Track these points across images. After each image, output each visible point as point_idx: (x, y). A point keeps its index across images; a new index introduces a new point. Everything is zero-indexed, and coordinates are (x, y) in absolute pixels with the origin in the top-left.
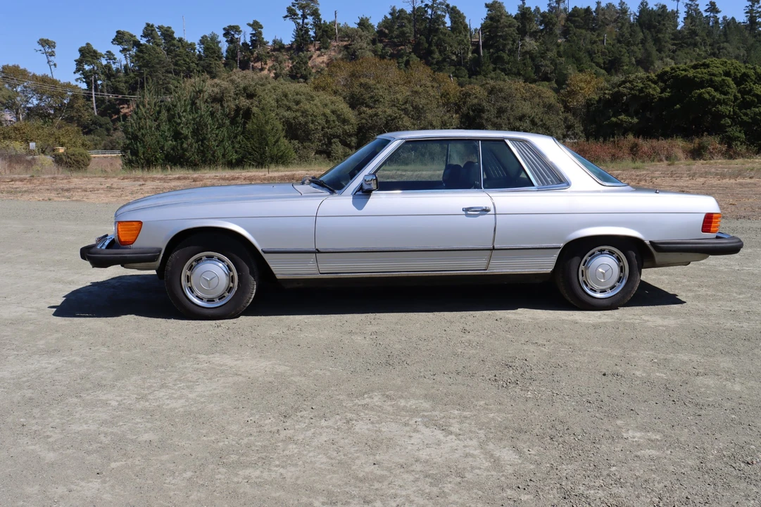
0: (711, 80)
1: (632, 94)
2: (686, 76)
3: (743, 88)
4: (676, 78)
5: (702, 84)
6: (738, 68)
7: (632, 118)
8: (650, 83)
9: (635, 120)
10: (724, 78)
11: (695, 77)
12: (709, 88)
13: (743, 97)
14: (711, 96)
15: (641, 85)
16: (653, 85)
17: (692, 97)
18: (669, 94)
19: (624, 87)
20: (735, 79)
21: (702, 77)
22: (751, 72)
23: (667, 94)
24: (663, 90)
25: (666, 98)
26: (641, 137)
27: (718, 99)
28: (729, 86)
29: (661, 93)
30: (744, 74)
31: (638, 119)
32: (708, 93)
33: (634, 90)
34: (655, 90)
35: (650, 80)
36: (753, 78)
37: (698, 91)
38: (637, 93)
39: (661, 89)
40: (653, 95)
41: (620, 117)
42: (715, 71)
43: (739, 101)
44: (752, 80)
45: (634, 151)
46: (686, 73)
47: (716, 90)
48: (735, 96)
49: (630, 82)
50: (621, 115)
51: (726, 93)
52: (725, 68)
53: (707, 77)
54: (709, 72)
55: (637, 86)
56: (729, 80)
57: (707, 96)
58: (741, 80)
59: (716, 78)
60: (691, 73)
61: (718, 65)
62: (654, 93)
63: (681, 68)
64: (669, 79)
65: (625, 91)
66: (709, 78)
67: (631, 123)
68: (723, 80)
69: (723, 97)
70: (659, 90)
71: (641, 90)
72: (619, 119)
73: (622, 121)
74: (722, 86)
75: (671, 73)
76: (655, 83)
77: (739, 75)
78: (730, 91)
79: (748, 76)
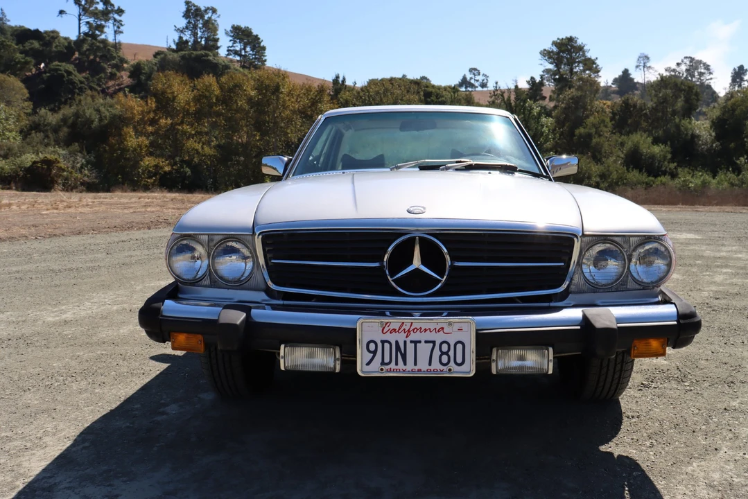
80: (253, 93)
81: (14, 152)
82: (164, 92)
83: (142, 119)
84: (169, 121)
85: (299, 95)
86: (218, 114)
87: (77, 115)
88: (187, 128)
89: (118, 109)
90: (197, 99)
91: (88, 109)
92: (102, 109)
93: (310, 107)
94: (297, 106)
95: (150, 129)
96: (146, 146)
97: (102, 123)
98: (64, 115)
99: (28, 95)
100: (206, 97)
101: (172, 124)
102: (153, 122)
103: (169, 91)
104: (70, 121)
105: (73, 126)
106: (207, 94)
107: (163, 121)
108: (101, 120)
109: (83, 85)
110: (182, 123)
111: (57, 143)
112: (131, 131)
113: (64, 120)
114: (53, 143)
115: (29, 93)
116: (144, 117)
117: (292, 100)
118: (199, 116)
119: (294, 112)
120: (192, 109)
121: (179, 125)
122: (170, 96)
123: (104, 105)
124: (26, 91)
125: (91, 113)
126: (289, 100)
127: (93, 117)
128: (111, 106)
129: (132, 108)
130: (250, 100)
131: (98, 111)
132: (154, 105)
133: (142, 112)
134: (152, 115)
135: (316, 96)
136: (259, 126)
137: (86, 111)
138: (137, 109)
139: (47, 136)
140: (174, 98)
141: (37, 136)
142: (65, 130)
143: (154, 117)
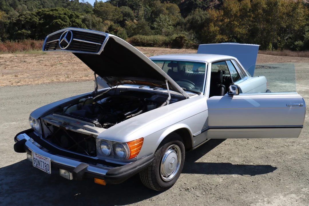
0: (60, 16)
1: (26, 21)
2: (49, 14)
3: (72, 20)
4: (45, 14)
5: (56, 18)
6: (69, 12)
7: (28, 31)
8: (34, 16)
9: (29, 32)
10: (64, 15)
11: (53, 15)
12: (59, 19)
13: (72, 24)
14: (61, 23)
15: (30, 17)
16: (35, 17)
17: (53, 23)
18: (43, 21)
19: (22, 17)
20: (68, 16)
21: (56, 15)
22: (74, 14)
23: (42, 21)
24: (40, 20)
25: (42, 23)
26: (34, 39)
27: (64, 24)
28: (67, 19)
29: (39, 21)
30: (71, 15)
31: (31, 31)
32: (59, 21)
33: (27, 19)
34: (36, 19)
35: (33, 15)
36: (75, 16)
37: (55, 21)
38: (29, 20)
39: (39, 19)
40: (36, 21)
41: (23, 31)
42: (60, 12)
43: (71, 25)
44: (74, 17)
45: (33, 46)
46: (49, 13)
47: (62, 20)
48: (69, 23)
49: (24, 15)
50: (22, 30)
51: (66, 22)
52: (64, 12)
53: (58, 15)
54: (58, 13)
55: (28, 17)
56: (66, 16)
57: (59, 23)
58: (71, 17)
59: (61, 16)
60: (51, 13)
61: (61, 10)
62: (37, 21)
63: (46, 11)
64: (42, 15)
65: (23, 19)
66: (59, 15)
67: (28, 33)
68: (64, 16)
69: (65, 23)
70: (38, 19)
71: (30, 19)
72: (22, 32)
73: (23, 32)
74: (64, 19)
75: (42, 12)
76: (36, 16)
77: (69, 15)
78: (67, 21)
79: (73, 15)
80: (265, 6)
81: (170, 34)
82: (227, 8)
83: (217, 20)
84: (229, 20)
85: (287, 6)
86: (250, 16)
87: (193, 19)
88: (236, 23)
89: (208, 16)
90: (240, 10)
92: (202, 16)
93: (292, 11)
94: (286, 11)
95: (220, 23)
96: (218, 31)
97: (202, 22)
98: (188, 19)
99: (180, 11)
100: (244, 9)
101: (229, 21)
102: (222, 20)
103: (229, 7)
104: (191, 21)
106: (245, 7)
107: (226, 20)
108: (202, 20)
109: (200, 5)
110: (234, 20)
111: (185, 29)
112: (212, 24)
113: (188, 21)
114: (183, 30)
116: (218, 18)
117: (284, 8)
118: (242, 17)
119: (284, 14)
120: (239, 14)
121: (232, 21)
122: (229, 9)
123: (203, 14)
124: (179, 9)
125: (198, 18)
126: (282, 8)
127: (199, 19)
128: (206, 15)
129: (213, 15)
130: (264, 10)
131: (201, 17)
132: (223, 14)
133: (218, 16)
134: (221, 18)
135: (295, 6)
136: (268, 21)
137: (196, 17)
138: (216, 15)
139: (182, 28)
140: (231, 10)
141: (179, 27)
142: (188, 24)
143: (222, 19)
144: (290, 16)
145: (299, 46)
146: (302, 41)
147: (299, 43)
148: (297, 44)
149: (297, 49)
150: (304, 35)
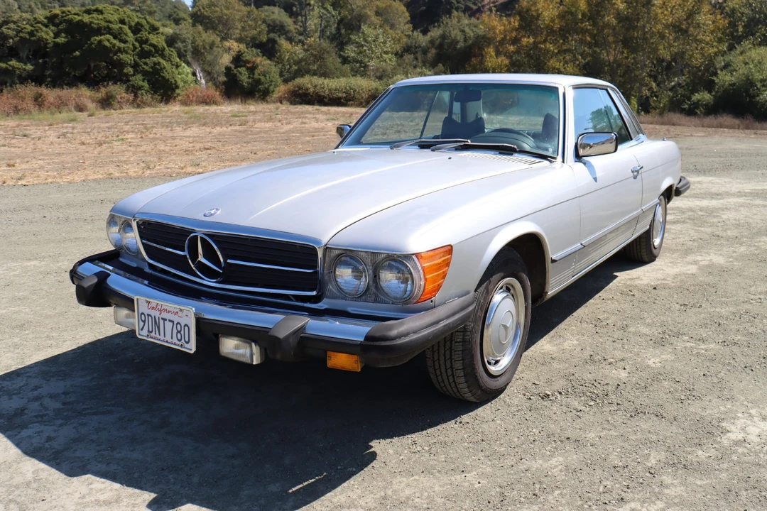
0: (108, 27)
1: (21, 37)
2: (81, 21)
3: (140, 37)
4: (70, 22)
5: (99, 31)
6: (131, 16)
7: (26, 64)
8: (40, 25)
9: (29, 67)
10: (120, 25)
11: (91, 23)
12: (108, 36)
13: (141, 46)
14: (111, 43)
15: (29, 28)
16: (44, 29)
17: (92, 43)
18: (66, 40)
19: (8, 29)
20: (130, 27)
21: (98, 24)
22: (144, 22)
23: (63, 39)
24: (57, 35)
25: (62, 43)
26: (43, 85)
27: (118, 47)
28: (126, 35)
29: (55, 38)
30: (138, 24)
31: (32, 65)
32: (108, 40)
33: (22, 32)
34: (47, 34)
35: (39, 22)
36: (147, 27)
37: (97, 38)
38: (28, 37)
39: (54, 34)
40: (47, 40)
41: (11, 63)
42: (111, 18)
43: (137, 50)
44: (146, 30)
45: (39, 101)
46: (80, 18)
47: (115, 37)
48: (133, 45)
49: (14, 23)
50: (12, 60)
51: (125, 42)
52: (119, 16)
53: (103, 24)
54: (104, 18)
55: (25, 28)
56: (126, 28)
57: (107, 44)
58: (136, 29)
59: (113, 26)
60: (86, 19)
61: (112, 12)
62: (48, 37)
63: (73, 12)
64: (61, 23)
65: (11, 33)
66: (106, 24)
67: (25, 70)
68: (121, 28)
69: (122, 45)
70: (52, 35)
71: (31, 34)
72: (10, 66)
73: (13, 67)
74: (120, 34)
75: (63, 17)
76: (46, 26)
77: (133, 24)
78: (128, 39)
79: (142, 26)
81: (387, 73)
82: (528, 10)
83: (504, 39)
84: (531, 40)
85: (674, 6)
86: (583, 31)
87: (443, 37)
88: (551, 47)
89: (481, 30)
90: (562, 16)
91: (454, 30)
92: (467, 29)
93: (685, 20)
94: (670, 20)
95: (512, 48)
96: (507, 66)
97: (467, 44)
98: (431, 37)
99: (409, 18)
100: (571, 13)
101: (534, 42)
102: (515, 41)
103: (533, 8)
104: (438, 42)
105: (440, 47)
106: (573, 10)
107: (525, 40)
108: (465, 40)
109: (459, 5)
110: (545, 41)
111: (424, 63)
112: (491, 51)
113: (432, 42)
114: (420, 65)
115: (410, 16)
116: (505, 36)
117: (666, 12)
118: (564, 33)
119: (667, 26)
120: (556, 27)
121: (540, 43)
122: (534, 13)
123: (469, 25)
124: (407, 14)
125: (456, 34)
126: (662, 13)
127: (458, 38)
128: (475, 26)
129: (494, 28)
130: (619, 16)
131: (463, 31)
132: (517, 24)
133: (505, 31)
134: (514, 34)
135: (693, 7)
136: (627, 43)
137: (452, 32)
138: (500, 28)
139: (417, 59)
140: (539, 15)
141: (408, 58)
142: (433, 51)
143: (516, 36)
144: (681, 30)
145: (702, 105)
146: (710, 92)
147: (704, 96)
148: (699, 101)
149: (699, 113)
150: (715, 79)
